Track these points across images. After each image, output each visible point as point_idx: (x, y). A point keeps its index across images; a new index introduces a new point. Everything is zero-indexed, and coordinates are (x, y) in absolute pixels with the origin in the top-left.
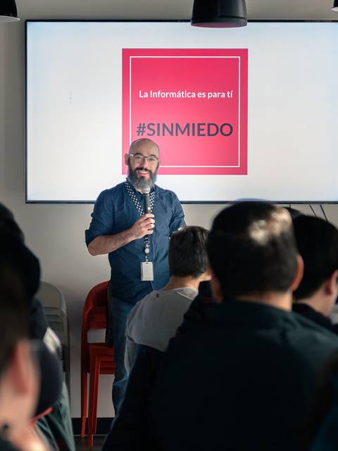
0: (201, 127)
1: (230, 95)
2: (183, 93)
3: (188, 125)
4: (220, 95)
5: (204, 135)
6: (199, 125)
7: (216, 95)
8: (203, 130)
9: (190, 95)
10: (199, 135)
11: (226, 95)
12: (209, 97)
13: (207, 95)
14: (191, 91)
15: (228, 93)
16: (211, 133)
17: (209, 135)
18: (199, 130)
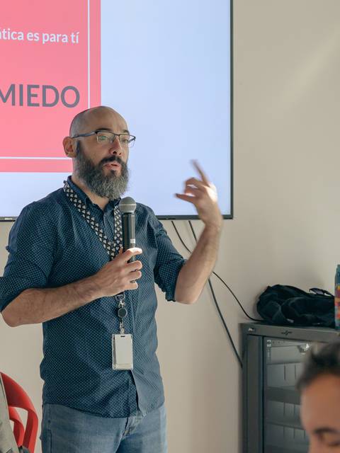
0: (33, 91)
1: (75, 39)
2: (4, 32)
3: (13, 86)
4: (61, 38)
5: (38, 105)
6: (30, 87)
7: (55, 38)
8: (36, 96)
9: (15, 36)
10: (29, 104)
11: (70, 39)
12: (44, 40)
13: (41, 37)
14: (16, 28)
15: (73, 36)
16: (47, 103)
17: (45, 105)
18: (30, 96)
